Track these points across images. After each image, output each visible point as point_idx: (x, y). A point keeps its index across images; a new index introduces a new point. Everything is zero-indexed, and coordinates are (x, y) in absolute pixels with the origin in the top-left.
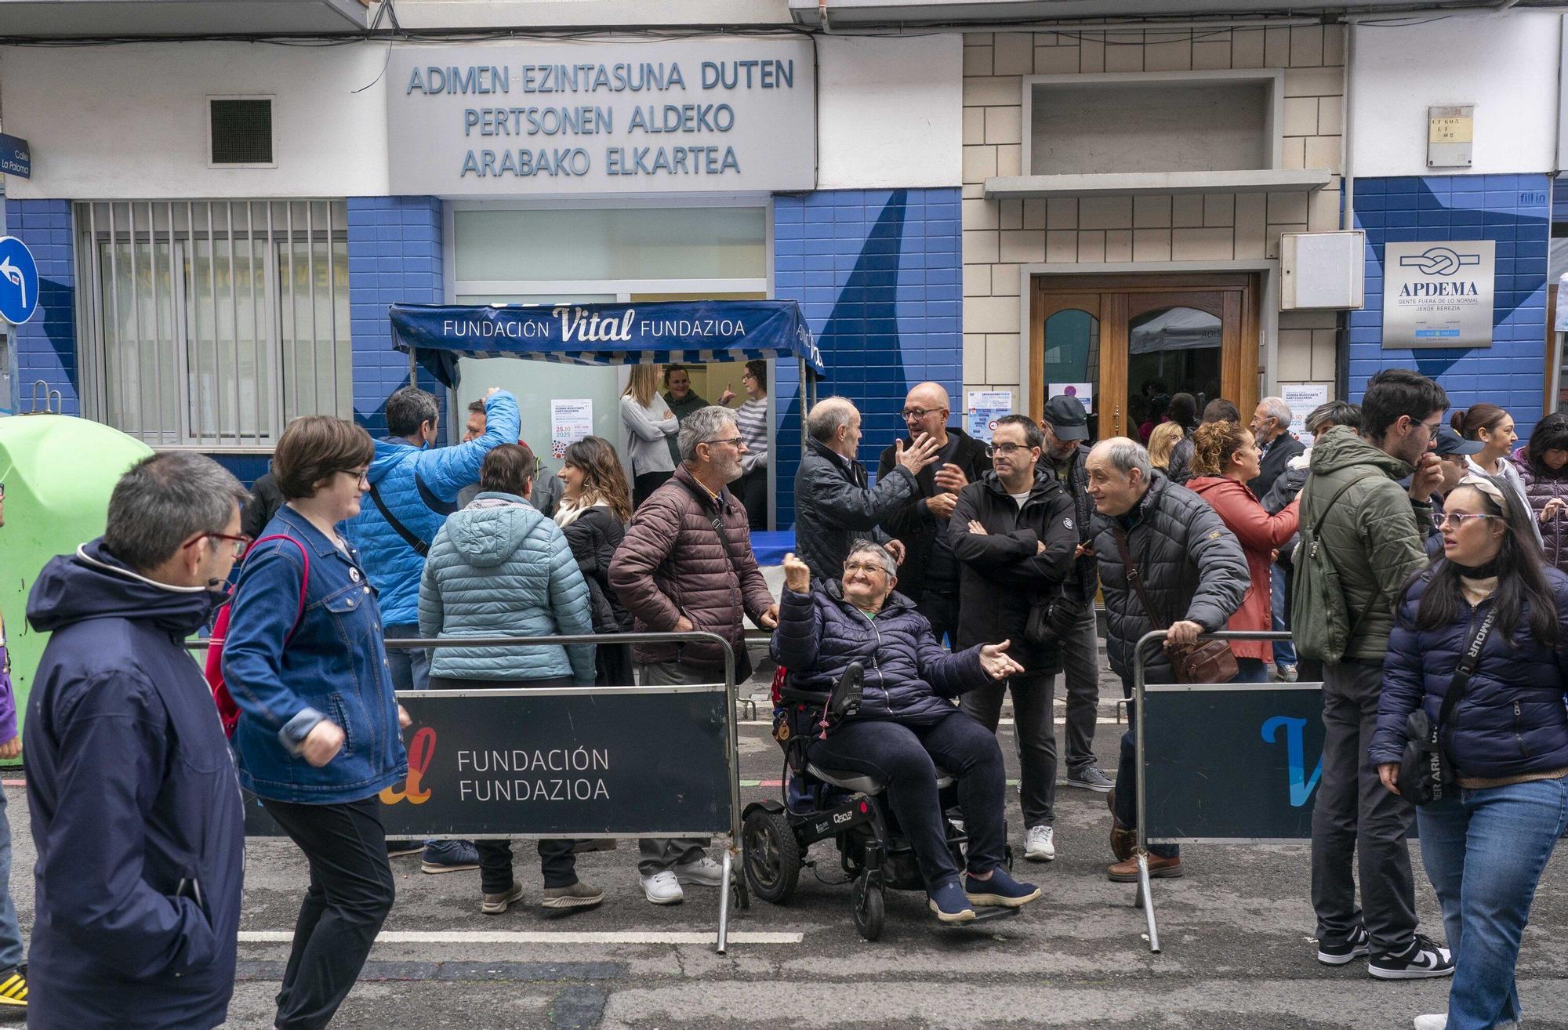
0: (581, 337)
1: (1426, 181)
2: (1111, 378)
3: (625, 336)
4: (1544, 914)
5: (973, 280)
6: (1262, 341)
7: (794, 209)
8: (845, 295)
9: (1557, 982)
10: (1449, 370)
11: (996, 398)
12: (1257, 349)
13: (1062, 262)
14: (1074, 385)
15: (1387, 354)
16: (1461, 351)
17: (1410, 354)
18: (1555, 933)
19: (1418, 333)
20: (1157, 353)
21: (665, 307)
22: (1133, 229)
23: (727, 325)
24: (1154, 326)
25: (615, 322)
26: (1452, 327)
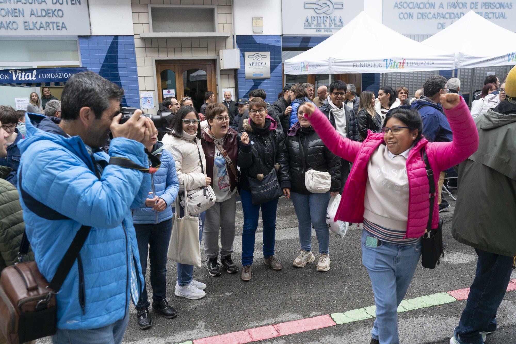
0: (20, 79)
1: (253, 36)
2: (179, 88)
3: (34, 78)
4: (279, 214)
5: (139, 62)
6: (217, 78)
7: (85, 41)
8: (103, 66)
9: (280, 230)
10: (261, 84)
11: (149, 94)
12: (216, 80)
13: (163, 57)
14: (170, 90)
15: (247, 80)
16: (263, 79)
17: (252, 80)
18: (281, 218)
19: (254, 75)
20: (196, 81)
21: (46, 69)
22: (181, 48)
23: (66, 75)
24: (195, 74)
25: (30, 74)
26: (261, 73)
